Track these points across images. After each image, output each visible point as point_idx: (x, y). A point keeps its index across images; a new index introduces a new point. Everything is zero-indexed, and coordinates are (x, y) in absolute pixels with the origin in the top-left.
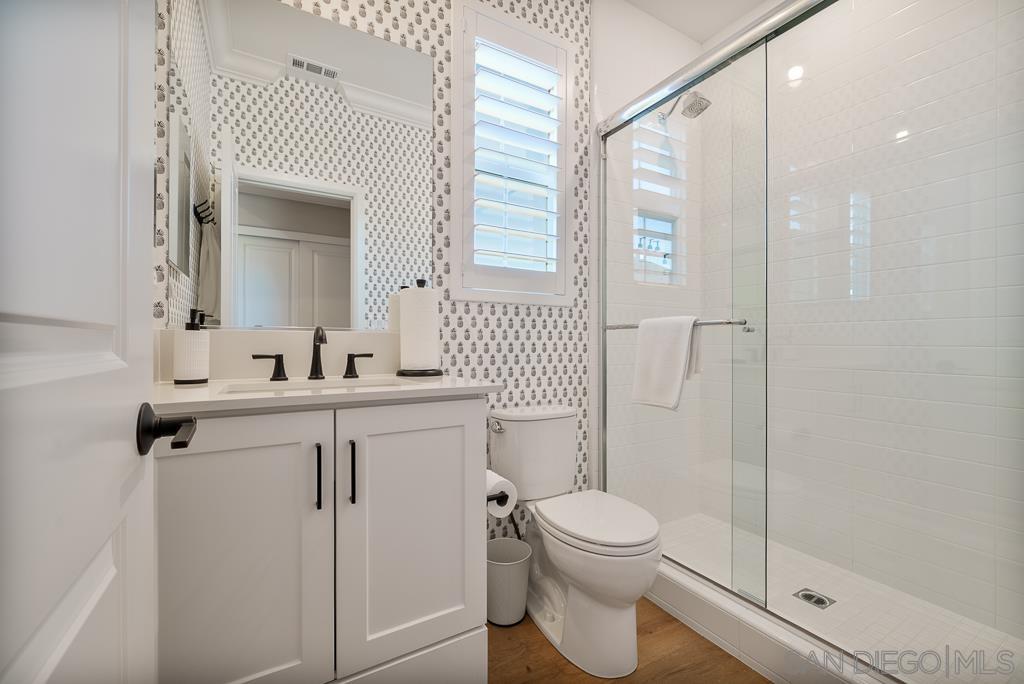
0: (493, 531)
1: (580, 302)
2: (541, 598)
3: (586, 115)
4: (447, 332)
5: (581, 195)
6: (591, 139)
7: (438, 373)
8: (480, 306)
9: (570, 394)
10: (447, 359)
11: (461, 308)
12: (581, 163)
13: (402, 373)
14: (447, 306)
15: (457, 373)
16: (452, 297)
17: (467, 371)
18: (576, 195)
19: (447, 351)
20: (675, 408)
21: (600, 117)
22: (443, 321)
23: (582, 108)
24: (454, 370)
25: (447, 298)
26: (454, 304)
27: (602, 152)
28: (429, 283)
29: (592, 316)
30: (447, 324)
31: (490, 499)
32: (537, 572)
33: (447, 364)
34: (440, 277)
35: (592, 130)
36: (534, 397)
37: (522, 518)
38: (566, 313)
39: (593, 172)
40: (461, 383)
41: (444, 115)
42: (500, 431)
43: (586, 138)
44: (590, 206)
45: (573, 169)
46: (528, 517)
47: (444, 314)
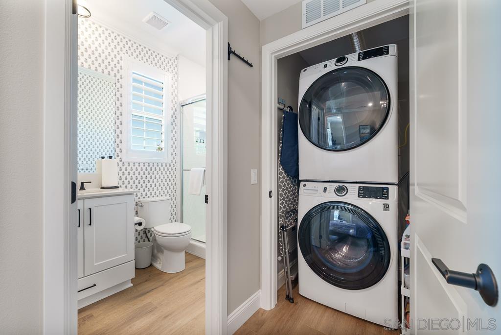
0: (137, 238)
1: (174, 161)
2: (157, 260)
3: (175, 98)
4: (121, 173)
5: (174, 125)
6: (177, 106)
7: (117, 187)
8: (134, 163)
9: (170, 192)
10: (121, 182)
11: (126, 164)
12: (174, 114)
13: (103, 188)
14: (121, 164)
15: (125, 187)
16: (123, 161)
17: (129, 186)
18: (172, 125)
19: (121, 179)
20: (199, 195)
21: (181, 99)
22: (119, 169)
23: (174, 95)
24: (123, 186)
25: (121, 161)
26: (123, 163)
27: (182, 111)
28: (113, 157)
29: (178, 166)
30: (121, 170)
31: (135, 224)
32: (156, 251)
33: (121, 184)
34: (118, 154)
35: (178, 103)
36: (155, 194)
37: (151, 236)
38: (168, 165)
39: (178, 117)
40: (126, 190)
41: (119, 97)
42: (142, 206)
43: (176, 106)
44: (177, 128)
45: (171, 116)
46: (153, 235)
47: (119, 166)
